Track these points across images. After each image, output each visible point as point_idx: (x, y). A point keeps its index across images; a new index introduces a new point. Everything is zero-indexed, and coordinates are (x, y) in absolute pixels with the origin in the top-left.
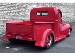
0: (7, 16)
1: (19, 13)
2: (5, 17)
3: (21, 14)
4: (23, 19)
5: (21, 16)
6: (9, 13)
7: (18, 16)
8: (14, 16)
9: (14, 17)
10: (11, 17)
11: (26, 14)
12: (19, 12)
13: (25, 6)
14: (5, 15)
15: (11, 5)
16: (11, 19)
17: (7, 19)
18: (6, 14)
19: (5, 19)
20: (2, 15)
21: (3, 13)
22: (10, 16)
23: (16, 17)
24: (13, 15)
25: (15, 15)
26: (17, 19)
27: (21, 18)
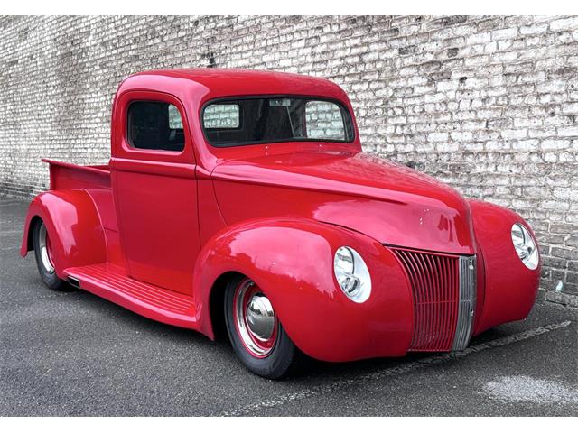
1: (379, 112)
3: (395, 116)
4: (409, 148)
5: (390, 130)
11: (437, 114)
12: (379, 103)
13: (433, 47)
15: (339, 67)
27: (389, 146)
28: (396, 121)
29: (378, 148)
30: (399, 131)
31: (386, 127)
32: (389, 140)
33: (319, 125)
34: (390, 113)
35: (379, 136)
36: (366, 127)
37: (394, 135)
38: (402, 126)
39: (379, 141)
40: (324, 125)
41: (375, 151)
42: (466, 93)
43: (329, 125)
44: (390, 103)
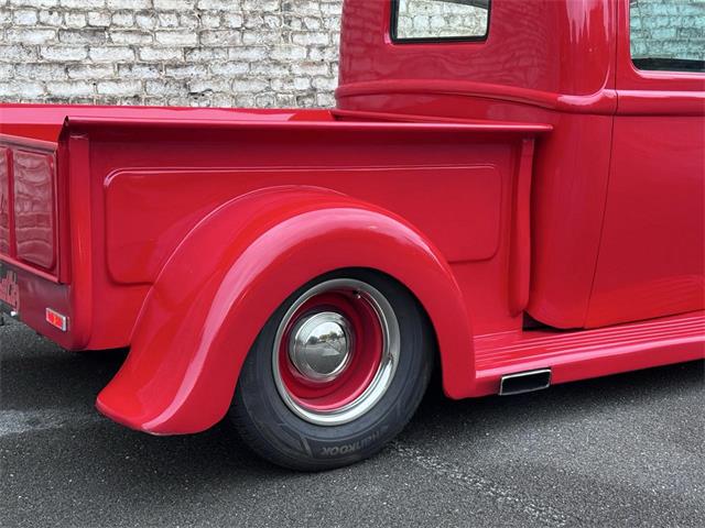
0: (98, 54)
1: (273, 22)
2: (67, 67)
3: (305, 30)
5: (298, 54)
6: (127, 21)
7: (254, 55)
8: (196, 56)
9: (204, 64)
10: (156, 65)
14: (74, 38)
16: (156, 90)
17: (108, 89)
18: (95, 31)
19: (71, 81)
20: (36, 38)
21: (54, 20)
22: (147, 54)
23: (233, 70)
24: (192, 40)
25: (211, 40)
26: (240, 87)
27: (299, 80)
28: (309, 40)
29: (277, 86)
30: (315, 55)
31: (290, 49)
32: (298, 71)
33: (115, 37)
34: (296, 25)
35: (277, 63)
36: (247, 48)
37: (307, 63)
38: (322, 48)
39: (276, 72)
40: (133, 39)
41: (268, 89)
42: (422, 7)
43: (149, 40)
44: (294, 8)
